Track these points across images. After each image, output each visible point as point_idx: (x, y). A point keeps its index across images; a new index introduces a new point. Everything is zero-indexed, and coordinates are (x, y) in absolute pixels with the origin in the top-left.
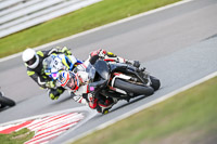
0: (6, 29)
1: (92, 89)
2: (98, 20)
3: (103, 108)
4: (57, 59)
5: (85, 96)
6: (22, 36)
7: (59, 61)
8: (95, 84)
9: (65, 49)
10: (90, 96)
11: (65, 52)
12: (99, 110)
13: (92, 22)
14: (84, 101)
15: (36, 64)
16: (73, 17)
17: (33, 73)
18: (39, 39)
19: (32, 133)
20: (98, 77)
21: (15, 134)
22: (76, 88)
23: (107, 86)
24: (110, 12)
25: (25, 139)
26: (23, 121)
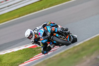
6: (41, 3)
21: (38, 48)
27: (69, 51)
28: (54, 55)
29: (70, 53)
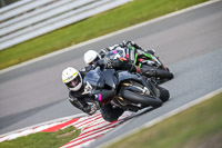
0: (52, 23)
2: (145, 14)
6: (67, 31)
13: (139, 17)
16: (120, 12)
18: (85, 35)
19: (78, 131)
21: (61, 132)
24: (157, 7)
25: (71, 137)
26: (69, 118)
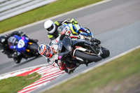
1: (60, 57)
3: (69, 70)
4: (67, 27)
5: (56, 61)
7: (68, 28)
8: (62, 54)
9: (73, 20)
10: (59, 61)
11: (73, 22)
12: (67, 71)
14: (56, 64)
15: (53, 30)
17: (52, 36)
20: (64, 49)
22: (50, 56)
23: (70, 56)
27: (74, 81)
28: (53, 86)
29: (75, 83)
